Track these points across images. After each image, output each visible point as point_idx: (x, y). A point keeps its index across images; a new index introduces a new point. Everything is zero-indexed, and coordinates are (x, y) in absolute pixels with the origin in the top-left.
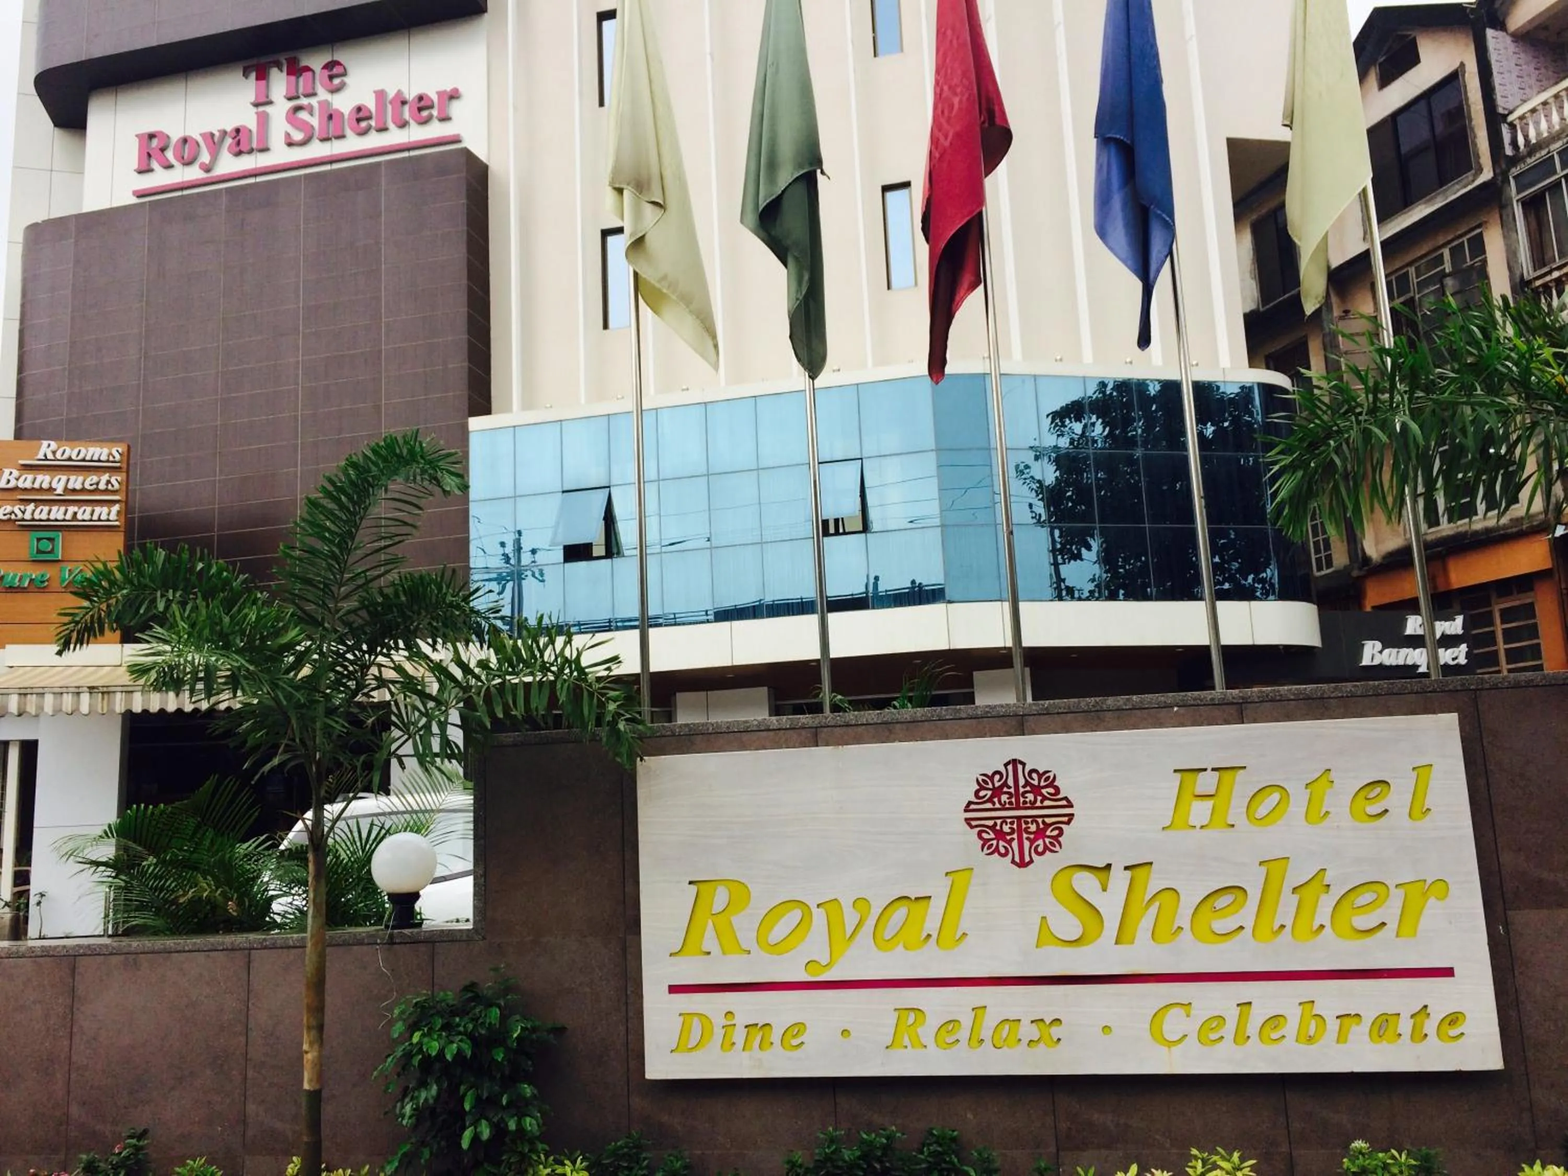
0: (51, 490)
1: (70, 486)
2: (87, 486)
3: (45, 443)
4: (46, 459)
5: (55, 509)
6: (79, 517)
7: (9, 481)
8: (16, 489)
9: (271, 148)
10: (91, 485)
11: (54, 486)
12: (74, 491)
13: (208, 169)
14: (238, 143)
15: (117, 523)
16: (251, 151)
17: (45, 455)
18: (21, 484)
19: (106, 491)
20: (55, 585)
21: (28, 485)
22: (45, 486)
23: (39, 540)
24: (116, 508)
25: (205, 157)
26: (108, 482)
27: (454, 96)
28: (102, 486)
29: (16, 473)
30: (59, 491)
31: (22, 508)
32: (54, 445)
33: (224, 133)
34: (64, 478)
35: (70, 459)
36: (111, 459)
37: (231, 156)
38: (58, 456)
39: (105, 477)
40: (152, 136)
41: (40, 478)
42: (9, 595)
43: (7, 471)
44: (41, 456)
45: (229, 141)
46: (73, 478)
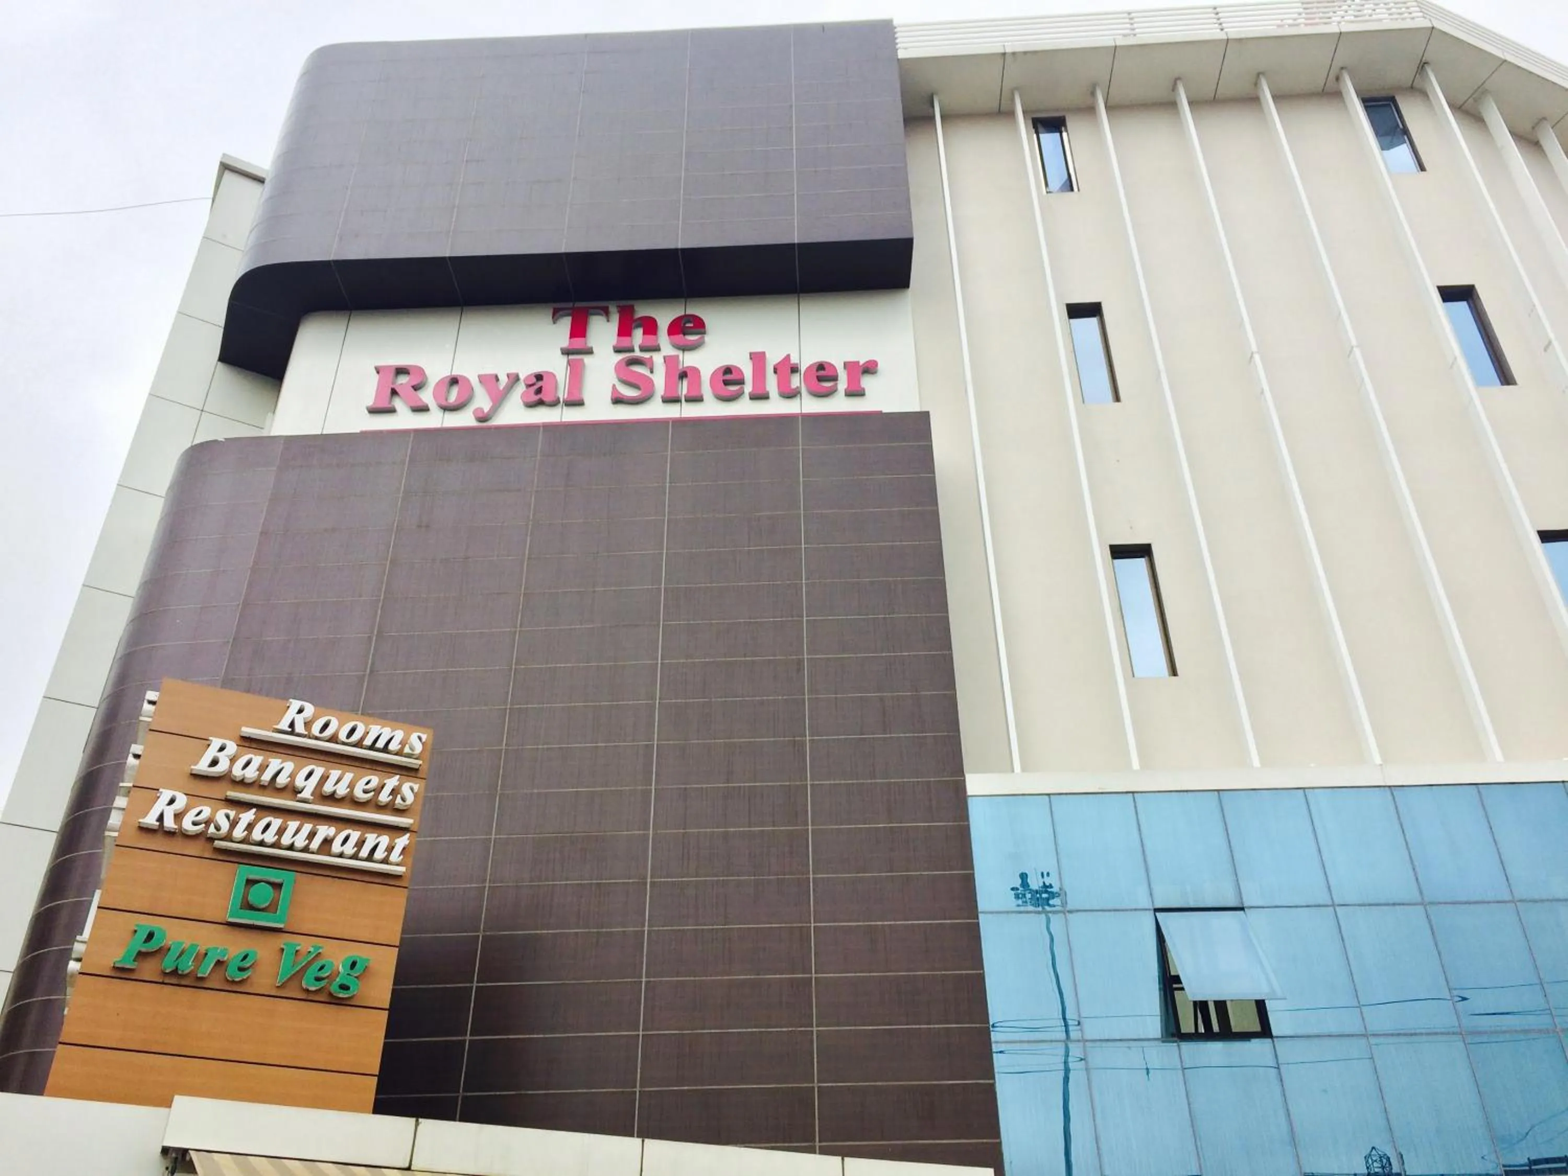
0: (293, 791)
1: (328, 788)
2: (359, 793)
3: (296, 704)
4: (292, 733)
5: (293, 825)
6: (336, 847)
7: (214, 763)
8: (227, 778)
9: (586, 401)
10: (365, 792)
11: (299, 782)
12: (332, 798)
13: (483, 419)
14: (539, 391)
15: (401, 870)
16: (554, 404)
17: (292, 725)
18: (237, 772)
19: (390, 808)
20: (263, 981)
21: (251, 773)
22: (282, 780)
23: (250, 882)
24: (403, 841)
25: (482, 401)
26: (394, 792)
27: (870, 368)
28: (384, 797)
29: (232, 747)
30: (306, 794)
31: (232, 814)
32: (309, 709)
33: (514, 379)
34: (319, 771)
35: (333, 739)
36: (407, 750)
37: (522, 403)
38: (316, 729)
39: (392, 782)
40: (401, 371)
41: (275, 764)
42: (168, 989)
43: (216, 743)
44: (284, 725)
45: (521, 388)
46: (335, 774)
